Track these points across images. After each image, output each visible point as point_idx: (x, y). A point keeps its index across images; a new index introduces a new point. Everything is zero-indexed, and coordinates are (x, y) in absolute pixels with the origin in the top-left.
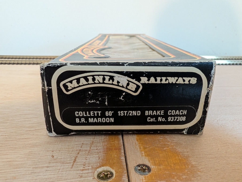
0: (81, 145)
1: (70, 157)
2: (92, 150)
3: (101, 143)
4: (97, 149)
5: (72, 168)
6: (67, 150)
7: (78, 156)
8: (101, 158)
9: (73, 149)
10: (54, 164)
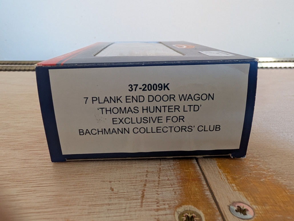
0: (146, 174)
1: (134, 191)
2: (163, 180)
3: (172, 171)
4: (168, 179)
5: (141, 206)
6: (128, 180)
7: (145, 189)
8: (177, 193)
9: (136, 179)
10: (116, 201)
